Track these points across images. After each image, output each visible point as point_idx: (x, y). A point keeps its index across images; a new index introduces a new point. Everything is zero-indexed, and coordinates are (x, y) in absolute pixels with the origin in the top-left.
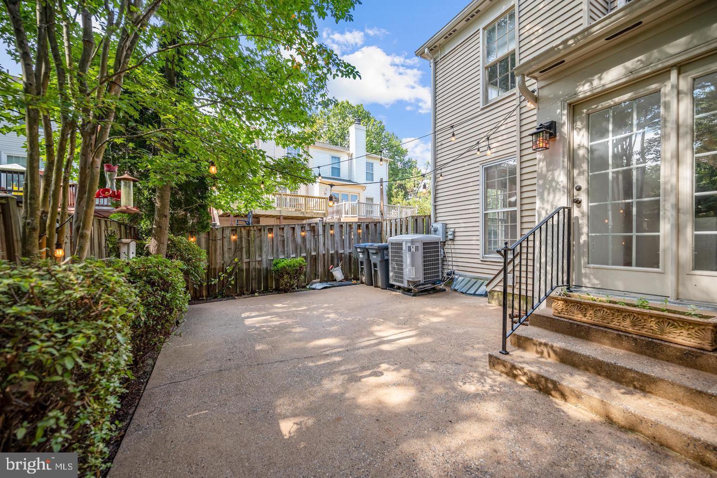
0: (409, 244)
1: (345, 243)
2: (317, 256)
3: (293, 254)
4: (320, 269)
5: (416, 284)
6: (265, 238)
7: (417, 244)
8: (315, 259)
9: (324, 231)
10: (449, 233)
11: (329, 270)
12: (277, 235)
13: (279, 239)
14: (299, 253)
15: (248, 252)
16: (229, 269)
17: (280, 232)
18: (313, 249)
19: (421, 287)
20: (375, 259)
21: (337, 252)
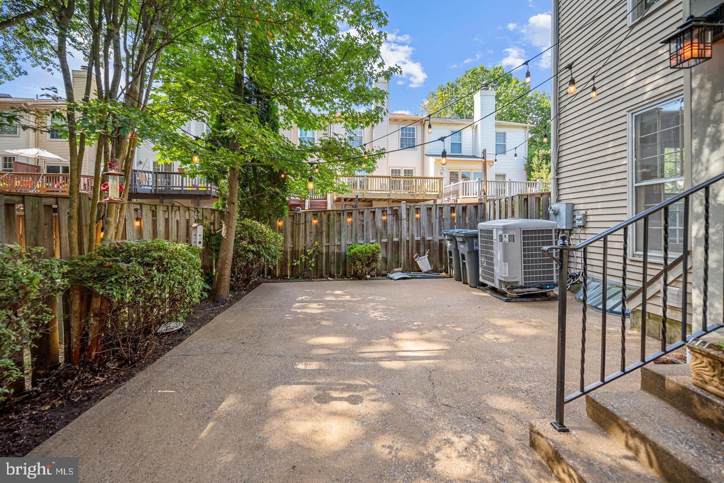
0: (500, 232)
1: (434, 228)
2: (400, 242)
3: (373, 239)
4: (403, 257)
5: (512, 286)
6: (344, 222)
7: (512, 233)
8: (397, 245)
9: (408, 215)
10: (578, 217)
11: (413, 259)
12: (356, 219)
13: (359, 222)
14: (379, 238)
15: (328, 236)
16: (310, 252)
17: (359, 217)
18: (395, 235)
19: (520, 290)
20: (463, 249)
21: (423, 238)
